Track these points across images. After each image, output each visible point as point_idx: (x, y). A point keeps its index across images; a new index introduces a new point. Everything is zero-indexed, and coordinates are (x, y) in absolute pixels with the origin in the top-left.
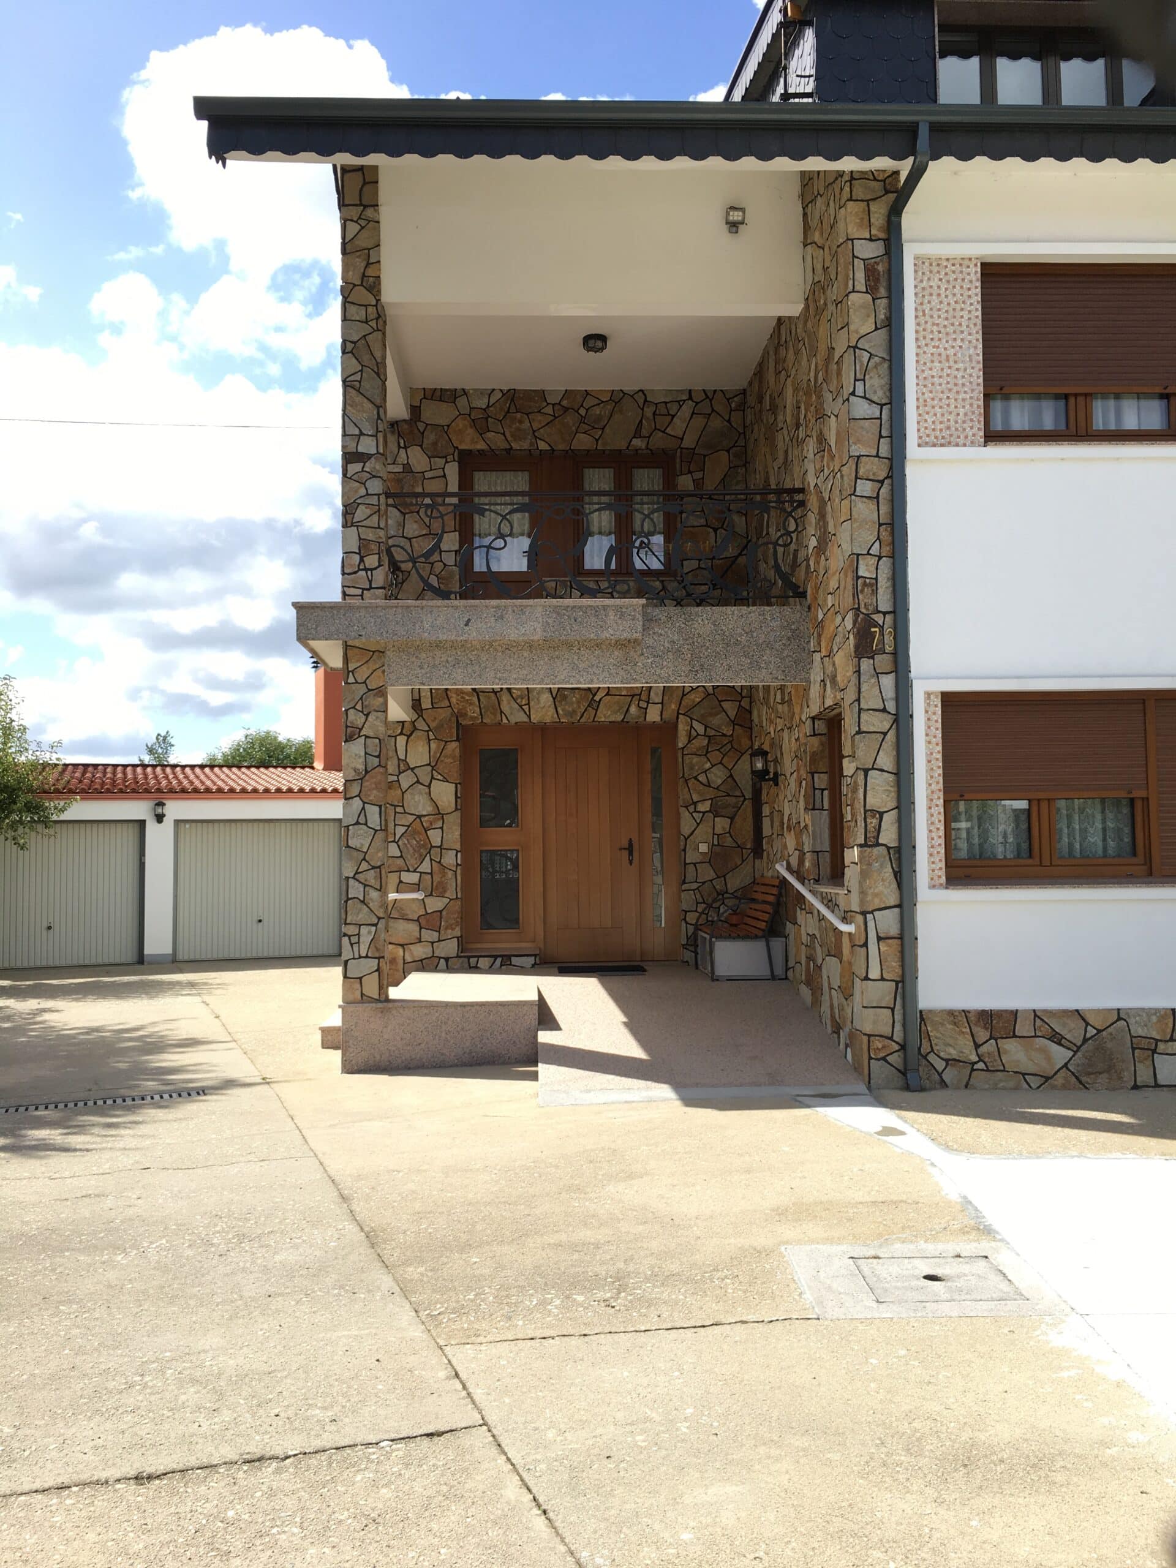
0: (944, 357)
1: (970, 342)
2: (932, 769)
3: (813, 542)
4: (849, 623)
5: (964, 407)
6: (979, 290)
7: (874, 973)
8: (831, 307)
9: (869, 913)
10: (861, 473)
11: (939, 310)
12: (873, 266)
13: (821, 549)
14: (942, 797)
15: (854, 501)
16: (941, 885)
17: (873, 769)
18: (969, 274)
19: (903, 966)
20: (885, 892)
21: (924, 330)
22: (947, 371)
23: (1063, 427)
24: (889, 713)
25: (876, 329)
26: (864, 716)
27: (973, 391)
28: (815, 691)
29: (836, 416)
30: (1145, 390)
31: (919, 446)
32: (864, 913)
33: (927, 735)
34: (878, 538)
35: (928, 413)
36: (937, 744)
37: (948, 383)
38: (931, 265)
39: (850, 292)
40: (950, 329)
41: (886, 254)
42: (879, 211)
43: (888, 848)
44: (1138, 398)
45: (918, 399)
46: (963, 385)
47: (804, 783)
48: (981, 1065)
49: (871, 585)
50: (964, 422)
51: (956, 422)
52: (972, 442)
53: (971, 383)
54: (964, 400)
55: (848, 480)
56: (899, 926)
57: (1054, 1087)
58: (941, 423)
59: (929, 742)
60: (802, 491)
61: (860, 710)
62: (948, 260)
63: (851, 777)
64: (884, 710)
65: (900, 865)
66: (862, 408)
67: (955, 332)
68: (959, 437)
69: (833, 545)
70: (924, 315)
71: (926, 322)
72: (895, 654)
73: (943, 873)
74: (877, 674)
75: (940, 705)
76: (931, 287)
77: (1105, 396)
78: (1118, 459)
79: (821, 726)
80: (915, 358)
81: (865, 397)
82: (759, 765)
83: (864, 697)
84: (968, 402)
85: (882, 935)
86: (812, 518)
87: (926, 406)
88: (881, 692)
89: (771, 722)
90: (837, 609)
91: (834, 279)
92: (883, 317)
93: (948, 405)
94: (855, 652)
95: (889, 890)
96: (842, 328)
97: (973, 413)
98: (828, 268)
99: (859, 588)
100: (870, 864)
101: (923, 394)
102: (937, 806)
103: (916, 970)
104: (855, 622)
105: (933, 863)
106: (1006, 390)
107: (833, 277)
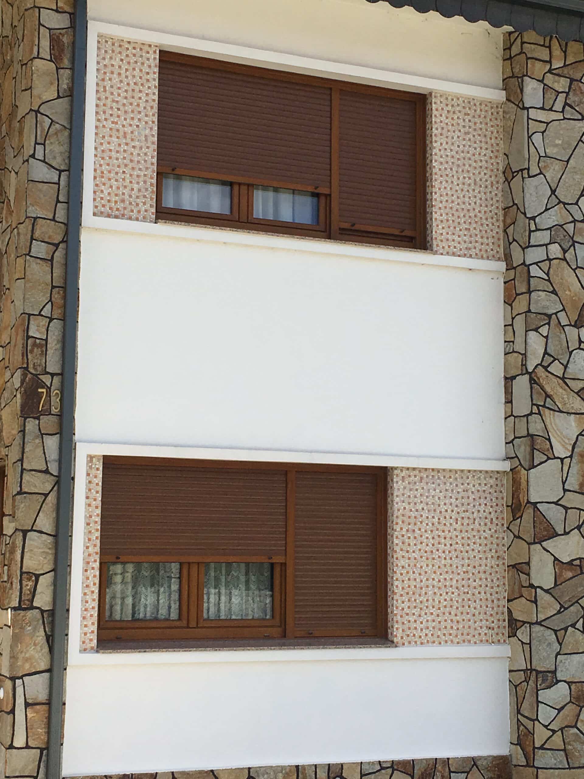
0: (121, 134)
1: (146, 123)
2: (90, 532)
4: (17, 381)
5: (138, 183)
6: (157, 76)
7: (19, 741)
8: (17, 66)
9: (19, 678)
10: (37, 235)
11: (119, 88)
12: (58, 37)
14: (98, 561)
15: (29, 260)
16: (92, 648)
17: (32, 530)
18: (148, 59)
19: (49, 733)
20: (37, 656)
21: (104, 105)
22: (124, 147)
23: (227, 212)
24: (52, 475)
25: (59, 97)
26: (26, 476)
27: (147, 168)
29: (17, 173)
30: (299, 187)
31: (95, 214)
32: (13, 679)
33: (87, 498)
34: (50, 300)
35: (104, 184)
36: (97, 507)
37: (124, 158)
38: (113, 44)
39: (34, 58)
40: (129, 108)
41: (71, 27)
43: (42, 611)
44: (293, 194)
45: (95, 170)
46: (138, 162)
49: (40, 346)
50: (138, 197)
51: (130, 196)
52: (144, 218)
53: (145, 161)
54: (138, 176)
55: (24, 239)
56: (47, 691)
58: (116, 195)
59: (89, 505)
61: (23, 470)
62: (129, 42)
63: (10, 537)
64: (46, 472)
65: (53, 630)
66: (40, 172)
67: (133, 111)
68: (132, 211)
69: (7, 299)
70: (105, 91)
71: (106, 98)
72: (60, 416)
73: (94, 637)
74: (42, 434)
75: (101, 469)
76: (113, 65)
77: (265, 188)
78: (272, 248)
80: (94, 131)
81: (44, 161)
83: (27, 458)
84: (142, 179)
85: (30, 701)
87: (102, 177)
88: (44, 453)
90: (7, 365)
91: (20, 41)
92: (65, 86)
93: (124, 179)
94: (22, 411)
95: (40, 654)
96: (26, 90)
97: (147, 190)
98: (15, 26)
99: (29, 348)
100: (22, 628)
101: (101, 165)
102: (93, 568)
103: (62, 737)
104: (22, 382)
105: (86, 626)
106: (177, 172)
107: (20, 37)
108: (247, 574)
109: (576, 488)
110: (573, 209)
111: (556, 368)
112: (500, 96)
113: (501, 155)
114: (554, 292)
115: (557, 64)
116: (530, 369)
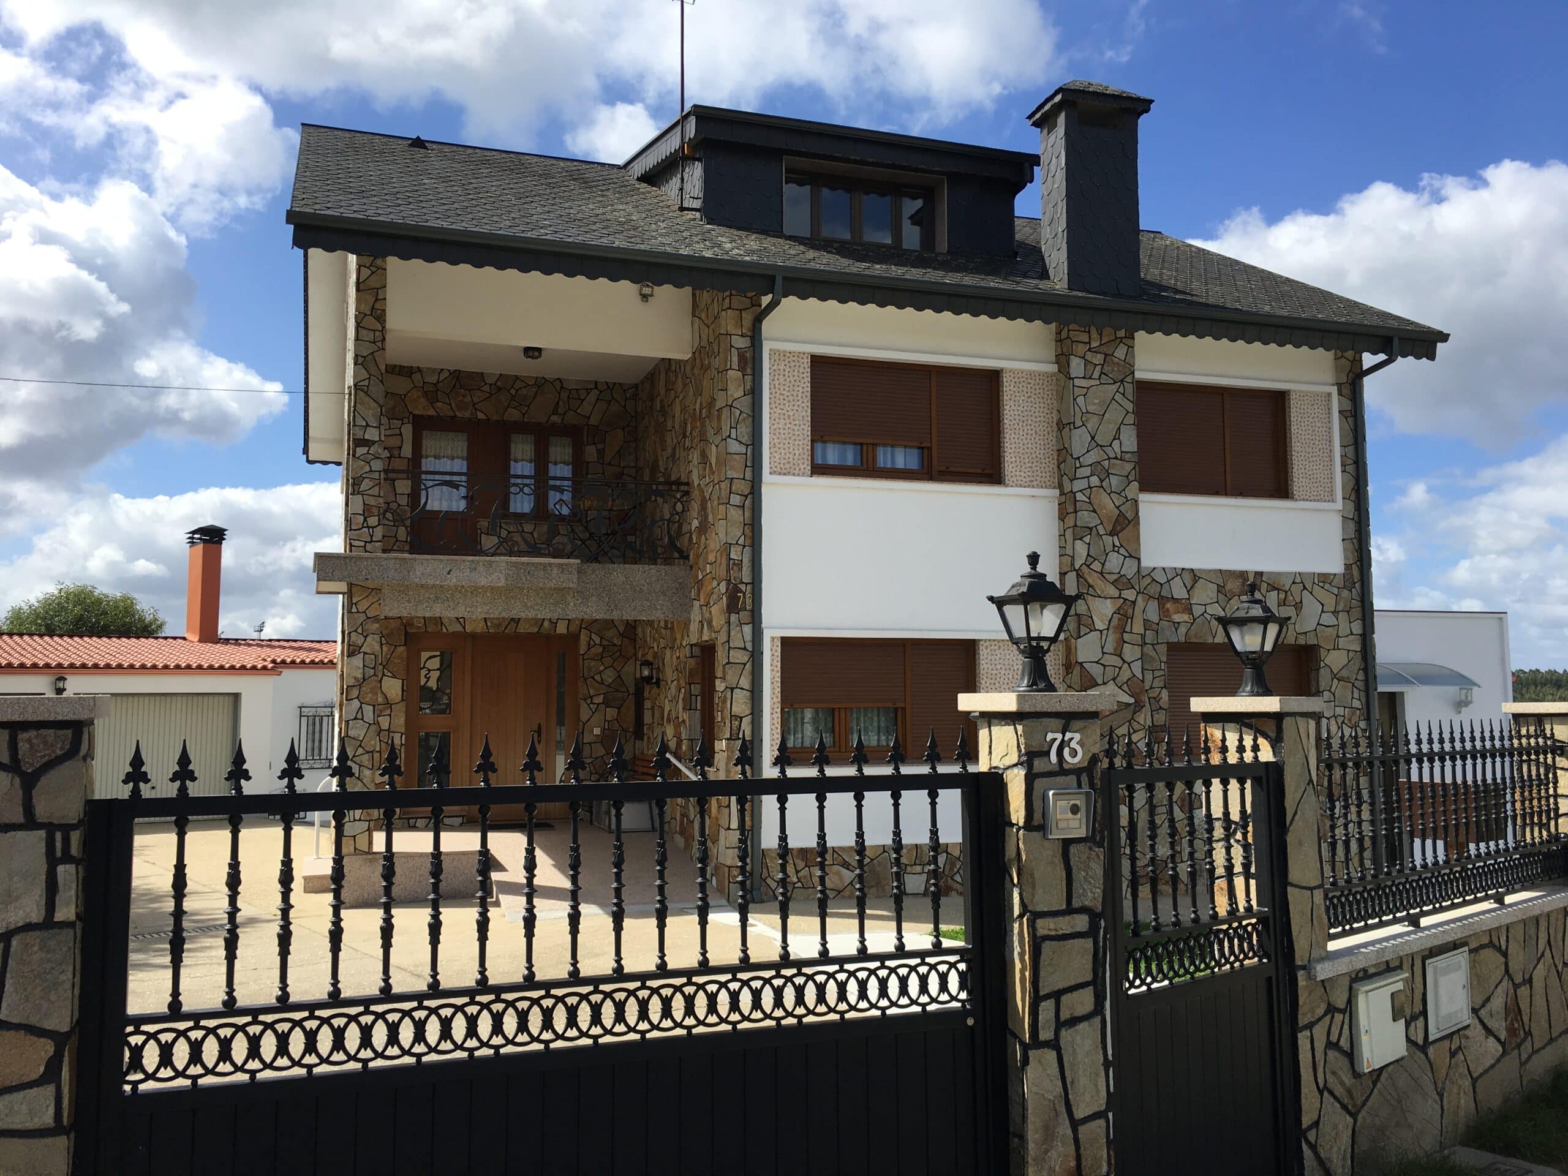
0: (786, 417)
1: (803, 407)
2: (774, 688)
3: (695, 523)
4: (723, 587)
5: (799, 450)
6: (809, 374)
7: (734, 825)
10: (734, 488)
11: (784, 385)
12: (743, 354)
13: (703, 528)
14: (780, 707)
15: (728, 507)
17: (737, 688)
18: (803, 363)
19: (752, 820)
21: (775, 397)
22: (788, 425)
23: (859, 464)
24: (748, 651)
25: (745, 395)
26: (731, 652)
27: (804, 439)
28: (694, 627)
29: (716, 446)
30: (910, 444)
31: (770, 473)
33: (772, 665)
34: (743, 534)
35: (776, 452)
36: (778, 672)
37: (789, 433)
38: (780, 355)
39: (728, 369)
40: (791, 398)
41: (752, 346)
42: (748, 318)
44: (905, 448)
45: (770, 443)
46: (799, 435)
47: (683, 690)
48: (799, 884)
49: (737, 565)
50: (798, 460)
51: (794, 459)
52: (803, 473)
53: (803, 434)
54: (798, 445)
55: (724, 494)
57: (843, 897)
58: (784, 459)
59: (773, 670)
60: (687, 484)
61: (729, 648)
62: (790, 353)
63: (722, 692)
64: (745, 649)
65: (752, 754)
66: (734, 447)
67: (794, 400)
68: (795, 470)
69: (711, 531)
70: (775, 387)
71: (776, 393)
72: (752, 611)
74: (741, 624)
75: (780, 646)
76: (779, 369)
77: (884, 445)
78: (892, 489)
79: (697, 651)
80: (769, 416)
81: (736, 439)
82: (646, 673)
83: (732, 639)
84: (801, 446)
86: (695, 506)
87: (775, 447)
88: (743, 636)
89: (655, 640)
90: (714, 576)
91: (716, 353)
92: (749, 387)
93: (789, 448)
94: (727, 608)
96: (722, 389)
97: (804, 454)
98: (711, 342)
99: (731, 566)
100: (733, 752)
101: (774, 439)
102: (777, 712)
103: (761, 822)
104: (727, 589)
105: (773, 750)
106: (826, 438)
107: (716, 350)
108: (878, 715)
109: (1112, 651)
110: (1108, 450)
111: (1096, 566)
112: (1054, 368)
113: (1055, 412)
114: (1094, 511)
115: (1094, 344)
116: (1077, 567)
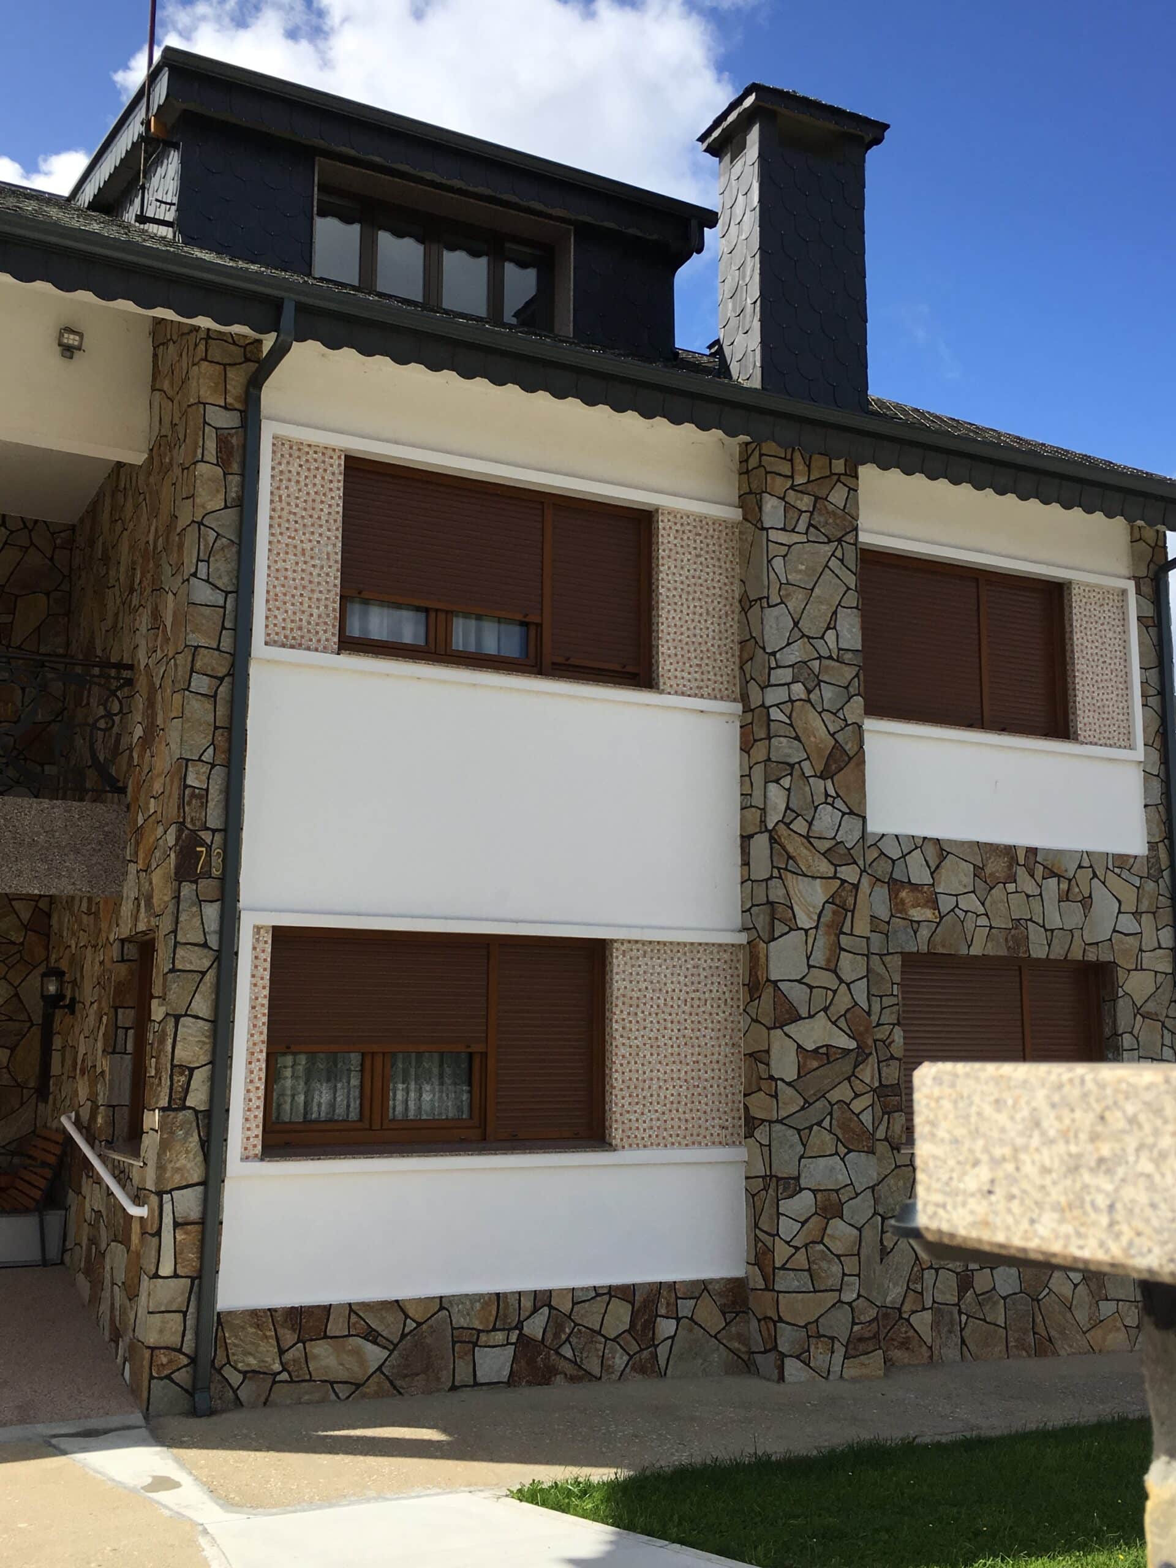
0: (299, 549)
1: (329, 538)
2: (256, 1017)
3: (139, 732)
4: (171, 838)
5: (318, 608)
6: (341, 484)
7: (166, 1269)
8: (177, 471)
9: (167, 1192)
10: (198, 665)
11: (297, 498)
12: (226, 438)
13: (148, 740)
14: (265, 1050)
15: (188, 697)
16: (256, 1156)
17: (186, 1015)
18: (332, 466)
19: (201, 1258)
20: (189, 1166)
21: (280, 517)
22: (301, 566)
23: (422, 642)
24: (211, 949)
25: (226, 507)
26: (180, 952)
27: (329, 591)
28: (127, 908)
29: (175, 595)
30: (507, 616)
31: (266, 644)
32: (160, 1194)
33: (253, 976)
34: (212, 743)
35: (278, 609)
36: (264, 988)
37: (302, 579)
38: (291, 448)
39: (198, 461)
40: (308, 521)
41: (242, 427)
42: (237, 379)
43: (196, 1112)
44: (499, 622)
45: (268, 592)
46: (319, 583)
47: (105, 1018)
48: (284, 1376)
49: (200, 797)
50: (317, 624)
51: (309, 623)
52: (325, 648)
53: (327, 582)
54: (318, 600)
55: (183, 672)
56: (200, 1208)
57: (364, 1396)
58: (292, 621)
59: (255, 985)
60: (131, 667)
61: (176, 943)
62: (309, 446)
63: (159, 1023)
64: (205, 945)
65: (208, 1134)
66: (203, 593)
67: (313, 525)
68: (311, 640)
69: (160, 742)
70: (281, 501)
71: (282, 509)
72: (222, 879)
73: (259, 1142)
74: (200, 901)
75: (270, 941)
76: (290, 472)
77: (466, 615)
78: (475, 685)
79: (131, 951)
80: (267, 547)
81: (207, 581)
82: (52, 988)
83: (181, 928)
84: (323, 602)
85: (180, 1220)
86: (140, 702)
87: (276, 600)
88: (203, 923)
89: (74, 934)
90: (160, 819)
91: (182, 440)
92: (234, 495)
93: (301, 603)
94: (176, 874)
95: (193, 1163)
96: (187, 498)
97: (328, 615)
98: (176, 424)
99: (187, 799)
100: (172, 1133)
101: (275, 587)
102: (258, 1060)
103: (218, 1262)
104: (178, 839)
105: (249, 1129)
106: (365, 595)
107: (181, 437)
108: (441, 1065)
109: (823, 964)
110: (819, 643)
111: (800, 826)
112: (736, 514)
113: (737, 581)
114: (797, 738)
115: (800, 480)
116: (770, 826)
